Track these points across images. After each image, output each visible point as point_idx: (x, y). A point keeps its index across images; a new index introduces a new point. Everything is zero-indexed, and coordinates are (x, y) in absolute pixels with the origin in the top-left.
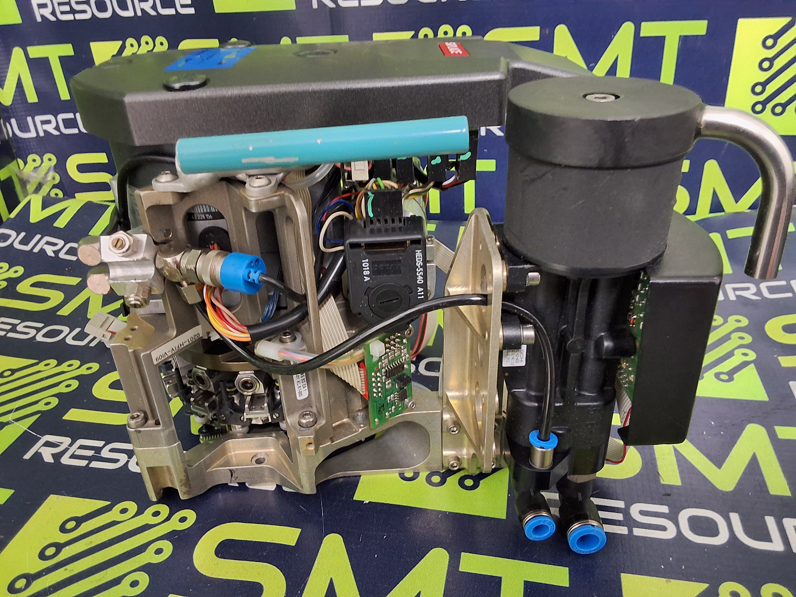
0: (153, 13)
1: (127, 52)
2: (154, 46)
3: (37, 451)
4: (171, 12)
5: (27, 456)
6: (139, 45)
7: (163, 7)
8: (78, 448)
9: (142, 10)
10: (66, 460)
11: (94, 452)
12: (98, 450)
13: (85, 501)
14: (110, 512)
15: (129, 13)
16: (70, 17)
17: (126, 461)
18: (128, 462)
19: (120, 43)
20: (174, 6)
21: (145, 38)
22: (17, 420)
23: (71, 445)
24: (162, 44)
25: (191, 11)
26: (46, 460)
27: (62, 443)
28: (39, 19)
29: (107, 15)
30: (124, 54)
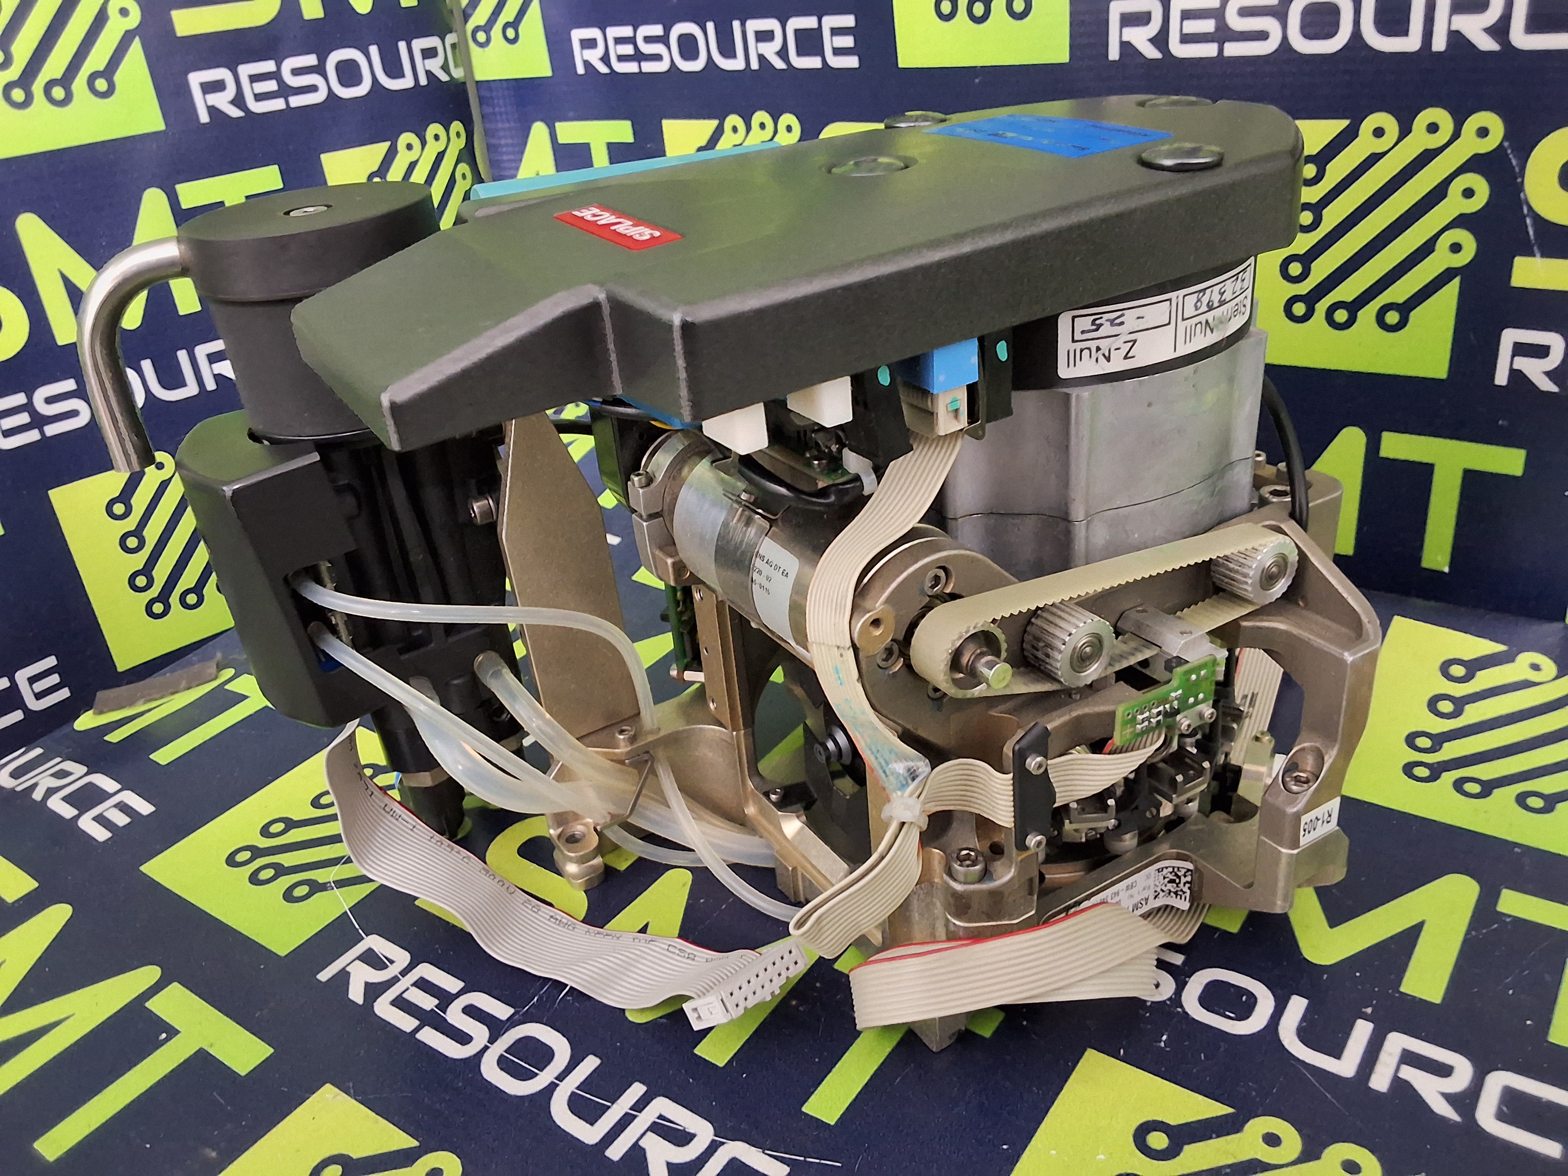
0: (779, 64)
1: (726, 143)
2: (776, 132)
3: (344, 969)
4: (814, 62)
5: (324, 976)
6: (749, 129)
7: (799, 53)
8: (413, 985)
9: (761, 58)
10: (383, 1008)
11: (436, 1002)
12: (445, 999)
13: (377, 1122)
14: (409, 1169)
15: (737, 64)
16: (631, 67)
17: (482, 1046)
18: (486, 1048)
19: (714, 123)
20: (821, 53)
21: (761, 116)
22: (341, 884)
23: (404, 972)
24: (789, 129)
25: (852, 62)
26: (351, 996)
27: (392, 962)
28: (581, 70)
29: (697, 65)
30: (720, 146)
